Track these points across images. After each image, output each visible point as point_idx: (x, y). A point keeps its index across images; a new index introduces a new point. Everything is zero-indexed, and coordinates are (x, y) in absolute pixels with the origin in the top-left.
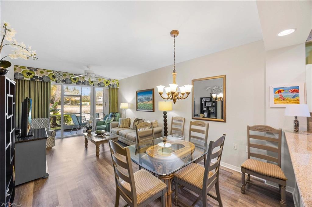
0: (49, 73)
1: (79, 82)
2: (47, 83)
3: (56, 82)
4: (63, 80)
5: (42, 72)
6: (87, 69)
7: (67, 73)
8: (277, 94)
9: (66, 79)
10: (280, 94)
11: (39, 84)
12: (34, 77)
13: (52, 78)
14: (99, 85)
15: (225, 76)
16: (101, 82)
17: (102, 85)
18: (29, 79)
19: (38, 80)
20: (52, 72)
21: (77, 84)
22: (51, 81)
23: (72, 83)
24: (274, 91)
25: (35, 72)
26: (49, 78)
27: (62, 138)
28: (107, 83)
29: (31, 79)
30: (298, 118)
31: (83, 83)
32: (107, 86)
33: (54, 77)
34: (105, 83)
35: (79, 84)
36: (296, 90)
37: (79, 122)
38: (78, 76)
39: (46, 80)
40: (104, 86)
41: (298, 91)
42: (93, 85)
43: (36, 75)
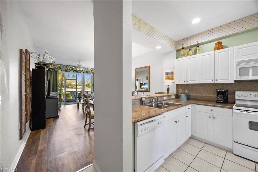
0: (58, 66)
1: (75, 71)
2: (57, 72)
3: (62, 71)
4: (65, 70)
5: (54, 66)
6: (79, 63)
7: (68, 65)
8: (167, 76)
9: (67, 69)
10: (168, 75)
11: (53, 72)
12: (50, 68)
13: (59, 69)
14: (87, 72)
15: (149, 66)
16: (88, 71)
17: (89, 72)
18: (47, 70)
19: (52, 70)
20: (59, 65)
21: (73, 72)
22: (59, 70)
23: (71, 71)
24: (166, 74)
25: (50, 66)
26: (58, 69)
27: (65, 105)
28: (92, 71)
29: (48, 69)
30: (169, 86)
31: (77, 71)
32: (92, 73)
33: (60, 68)
34: (91, 71)
35: (74, 72)
36: (172, 73)
37: (75, 96)
38: (74, 67)
39: (56, 70)
40: (90, 73)
41: (173, 74)
42: (83, 73)
43: (51, 67)
